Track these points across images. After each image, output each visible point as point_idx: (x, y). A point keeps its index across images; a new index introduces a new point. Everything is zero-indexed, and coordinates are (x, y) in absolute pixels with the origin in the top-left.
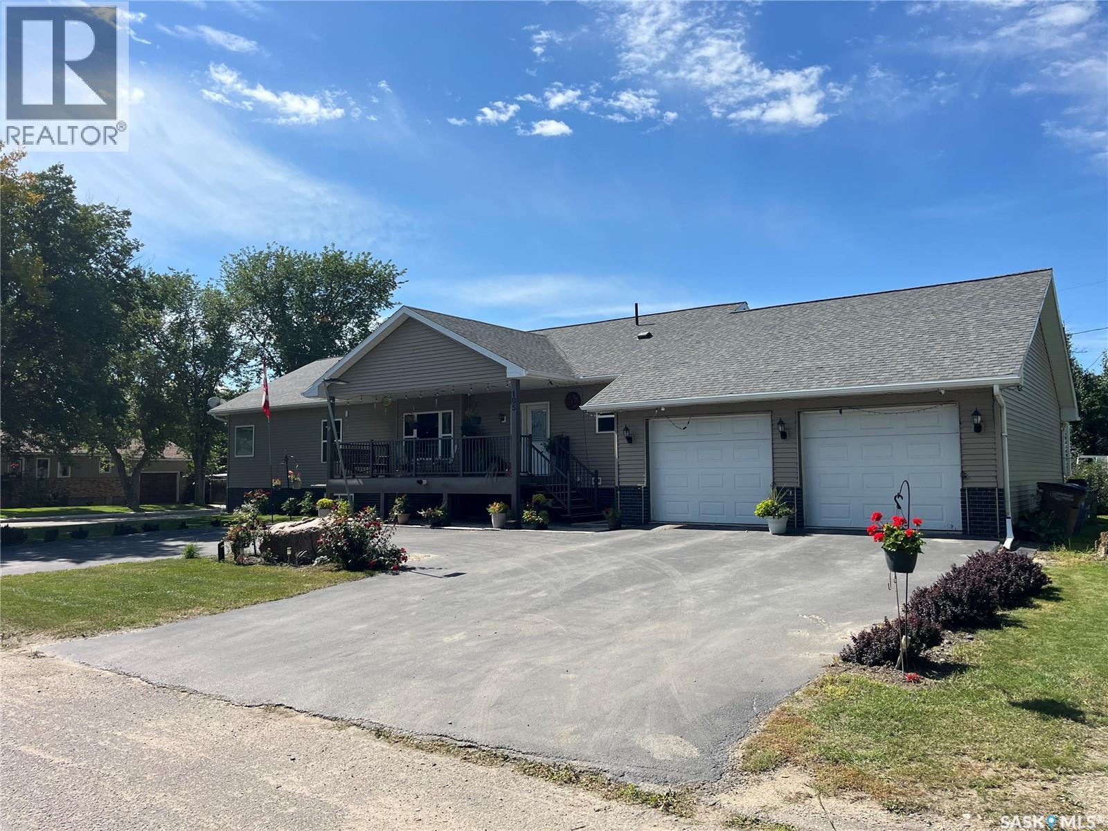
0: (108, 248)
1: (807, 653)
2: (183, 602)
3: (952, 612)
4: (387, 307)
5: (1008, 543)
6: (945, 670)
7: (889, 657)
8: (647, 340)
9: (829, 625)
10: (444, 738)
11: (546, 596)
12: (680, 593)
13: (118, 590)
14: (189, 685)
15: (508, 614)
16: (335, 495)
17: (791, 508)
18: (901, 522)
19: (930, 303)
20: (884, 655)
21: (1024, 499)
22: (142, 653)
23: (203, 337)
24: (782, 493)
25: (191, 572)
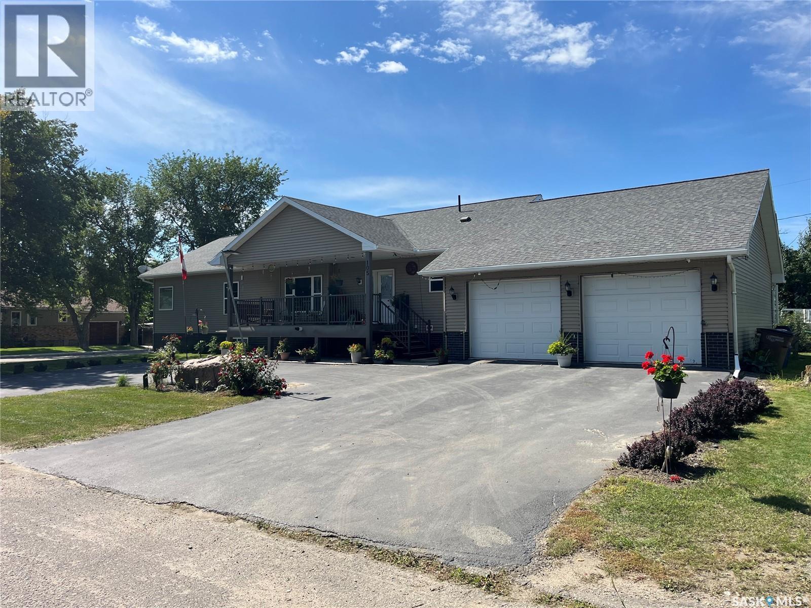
0: (60, 152)
1: (592, 459)
2: (113, 421)
3: (702, 427)
4: (273, 199)
5: (736, 373)
6: (700, 472)
7: (656, 462)
8: (467, 223)
9: (607, 437)
10: (311, 529)
11: (392, 415)
12: (493, 412)
13: (64, 411)
14: (113, 487)
15: (362, 429)
16: (234, 338)
17: (574, 348)
18: (668, 359)
19: (679, 195)
20: (652, 461)
21: (746, 341)
22: (79, 460)
23: (135, 221)
24: (568, 336)
25: (122, 397)
